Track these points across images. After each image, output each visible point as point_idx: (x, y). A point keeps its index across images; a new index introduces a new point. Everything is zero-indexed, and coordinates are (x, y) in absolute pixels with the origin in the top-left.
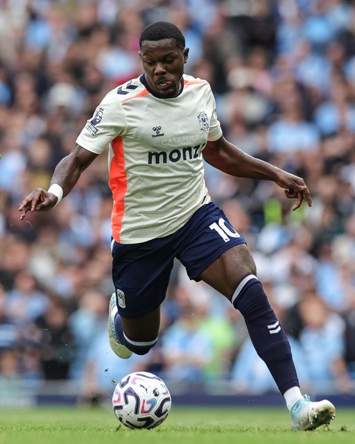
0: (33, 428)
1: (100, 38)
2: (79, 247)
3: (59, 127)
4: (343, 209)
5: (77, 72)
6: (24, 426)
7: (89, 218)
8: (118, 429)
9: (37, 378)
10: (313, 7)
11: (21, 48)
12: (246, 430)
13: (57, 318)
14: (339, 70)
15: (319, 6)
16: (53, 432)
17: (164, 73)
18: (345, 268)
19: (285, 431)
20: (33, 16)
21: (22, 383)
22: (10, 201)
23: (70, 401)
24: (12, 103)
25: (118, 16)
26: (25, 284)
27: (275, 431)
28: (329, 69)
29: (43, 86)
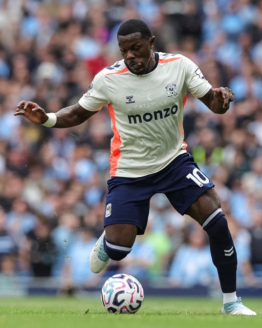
0: (25, 312)
1: (74, 30)
2: (59, 181)
3: (45, 94)
4: (249, 153)
5: (58, 54)
6: (19, 310)
7: (67, 160)
8: (86, 313)
9: (29, 275)
10: (228, 8)
11: (17, 37)
12: (180, 313)
13: (43, 232)
14: (248, 53)
15: (233, 7)
16: (40, 315)
17: (133, 58)
18: (251, 196)
19: (208, 314)
20: (26, 14)
21: (18, 279)
22: (9, 147)
23: (52, 292)
24: (11, 76)
25: (88, 14)
26: (20, 207)
27: (200, 314)
28: (240, 52)
29: (33, 64)
